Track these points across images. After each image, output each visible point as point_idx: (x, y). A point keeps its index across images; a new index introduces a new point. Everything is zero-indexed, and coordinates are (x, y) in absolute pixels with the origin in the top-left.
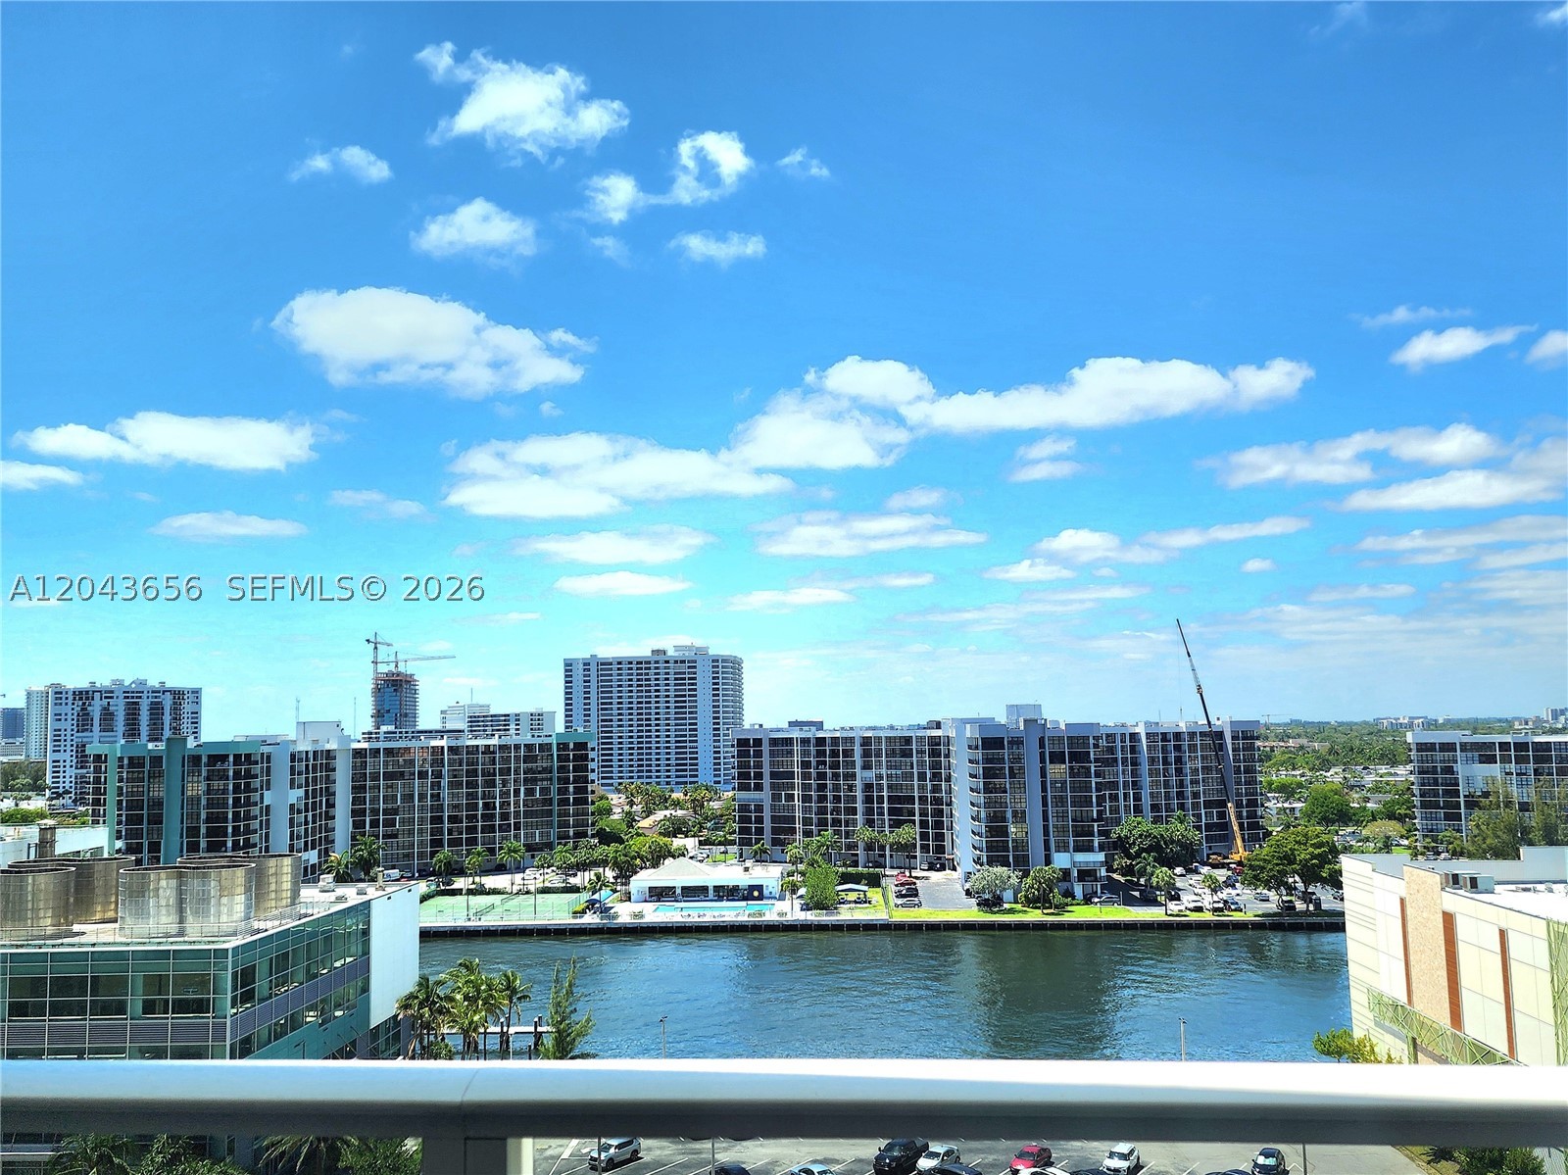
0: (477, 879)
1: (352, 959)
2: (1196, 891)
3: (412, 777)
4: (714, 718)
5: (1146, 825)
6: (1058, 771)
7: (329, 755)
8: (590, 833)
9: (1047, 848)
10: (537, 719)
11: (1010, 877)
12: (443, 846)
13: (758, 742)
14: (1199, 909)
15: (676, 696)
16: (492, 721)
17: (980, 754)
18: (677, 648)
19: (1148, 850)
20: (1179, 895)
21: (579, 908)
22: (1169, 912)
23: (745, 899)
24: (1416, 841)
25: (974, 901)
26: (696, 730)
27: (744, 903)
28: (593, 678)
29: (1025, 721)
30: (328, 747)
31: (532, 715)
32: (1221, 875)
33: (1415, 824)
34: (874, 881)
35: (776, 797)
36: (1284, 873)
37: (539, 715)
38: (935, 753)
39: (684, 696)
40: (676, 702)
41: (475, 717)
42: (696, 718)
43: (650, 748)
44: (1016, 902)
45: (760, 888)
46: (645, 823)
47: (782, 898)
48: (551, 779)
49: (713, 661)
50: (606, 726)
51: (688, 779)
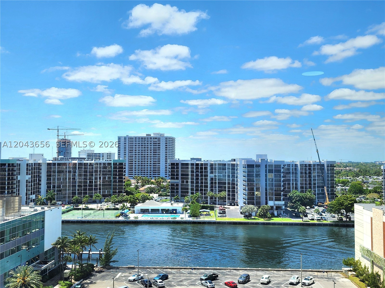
0: (86, 205)
1: (38, 229)
2: (313, 214)
3: (66, 172)
4: (166, 156)
5: (298, 193)
6: (271, 176)
7: (39, 164)
8: (123, 191)
9: (266, 199)
10: (109, 155)
11: (254, 208)
12: (76, 195)
13: (177, 164)
14: (313, 219)
15: (154, 149)
16: (95, 155)
17: (247, 170)
18: (154, 134)
19: (298, 201)
20: (307, 215)
21: (118, 215)
22: (303, 220)
23: (171, 213)
24: (383, 200)
25: (243, 215)
26: (160, 160)
27: (170, 215)
28: (127, 143)
29: (261, 159)
30: (39, 162)
31: (107, 154)
32: (321, 209)
33: (382, 194)
34: (212, 209)
35: (183, 182)
36: (340, 209)
37: (110, 154)
38: (233, 169)
39: (156, 149)
40: (154, 151)
41: (89, 154)
42: (160, 156)
43: (145, 165)
44: (256, 216)
45: (176, 210)
46: (142, 189)
47: (183, 213)
48: (111, 174)
49: (166, 138)
50: (131, 158)
51: (157, 175)
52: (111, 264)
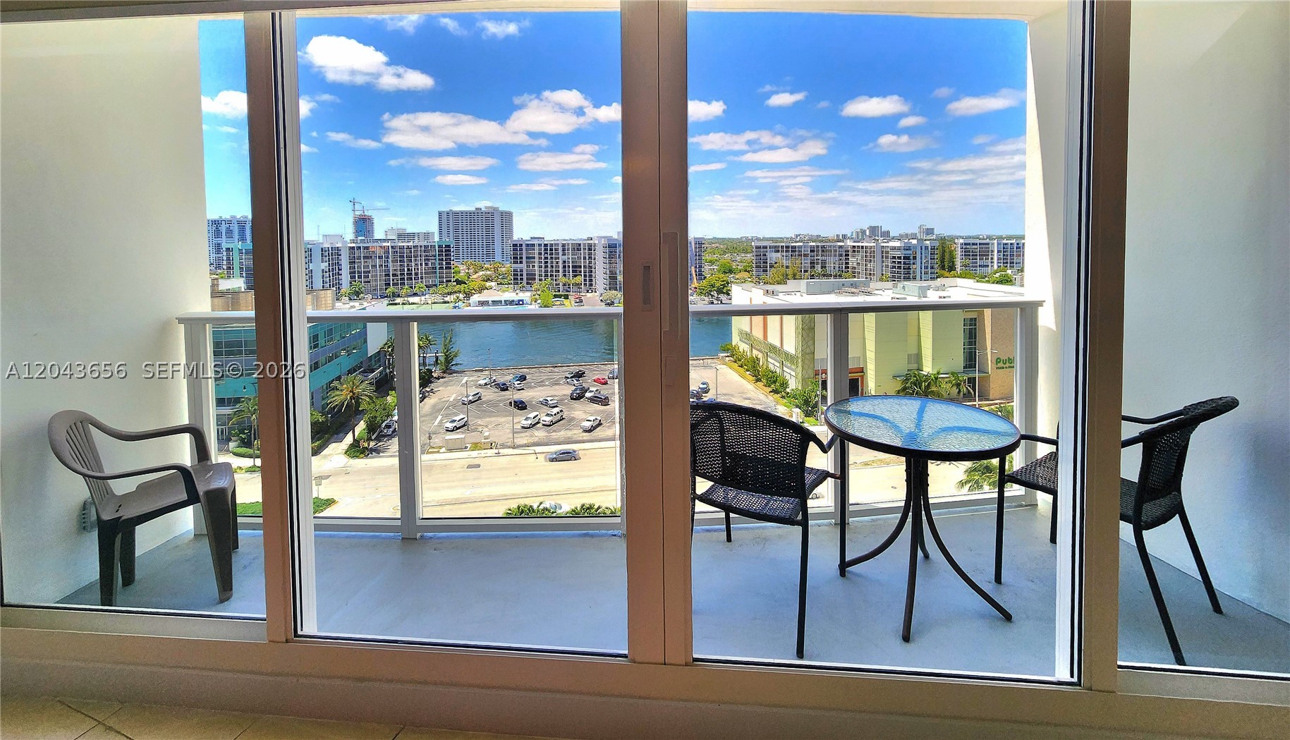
0: (406, 299)
3: (376, 258)
4: (502, 236)
7: (338, 248)
8: (452, 280)
10: (427, 235)
11: (617, 295)
12: (390, 286)
13: (521, 245)
16: (408, 236)
17: (607, 250)
18: (486, 207)
21: (450, 309)
23: (517, 305)
24: (753, 279)
26: (494, 239)
27: (516, 307)
28: (451, 219)
30: (337, 246)
31: (425, 234)
33: (753, 273)
34: (566, 297)
35: (528, 266)
36: (711, 291)
38: (590, 249)
41: (400, 234)
42: (494, 236)
44: (619, 304)
45: (522, 301)
46: (475, 276)
47: (531, 304)
48: (436, 259)
49: (500, 213)
50: (457, 238)
51: (491, 260)
52: (453, 368)
